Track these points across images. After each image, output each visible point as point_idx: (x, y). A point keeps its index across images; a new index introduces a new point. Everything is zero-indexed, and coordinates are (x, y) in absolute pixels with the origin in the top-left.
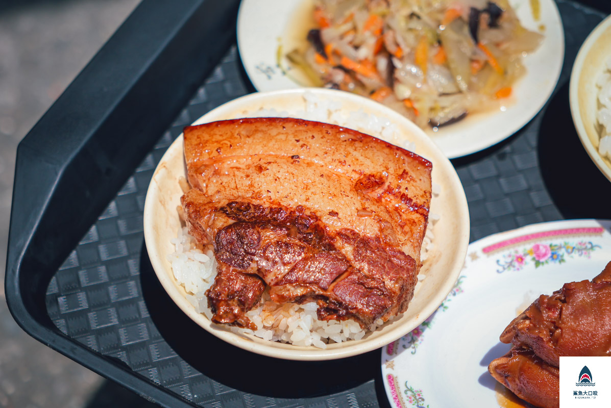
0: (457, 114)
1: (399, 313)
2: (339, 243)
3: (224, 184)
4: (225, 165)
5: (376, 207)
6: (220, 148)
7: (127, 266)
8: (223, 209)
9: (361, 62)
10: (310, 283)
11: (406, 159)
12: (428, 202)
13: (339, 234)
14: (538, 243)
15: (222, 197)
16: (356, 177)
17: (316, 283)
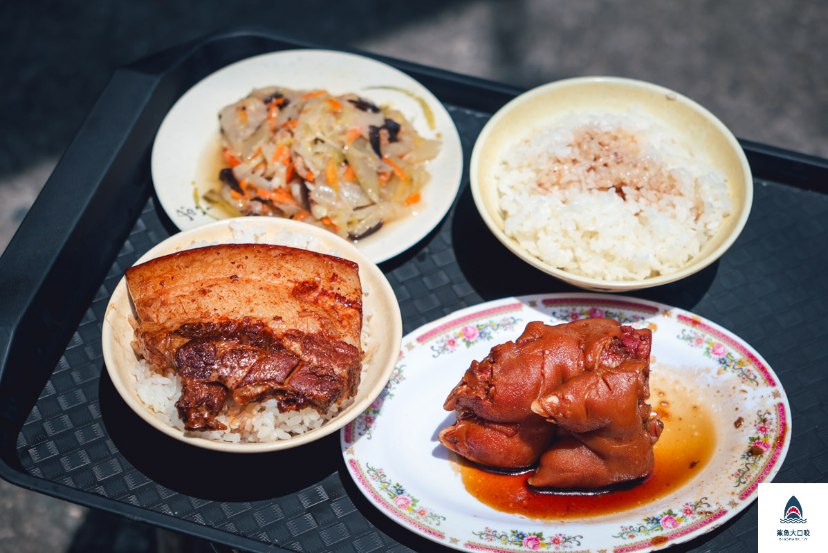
0: (373, 225)
1: (350, 397)
2: (287, 343)
3: (173, 311)
4: (171, 296)
5: (314, 308)
6: (163, 281)
7: (89, 411)
8: (177, 333)
9: (275, 191)
10: (268, 380)
11: (334, 264)
12: (359, 298)
13: (286, 335)
14: (466, 325)
15: (173, 322)
16: (291, 285)
17: (272, 379)
